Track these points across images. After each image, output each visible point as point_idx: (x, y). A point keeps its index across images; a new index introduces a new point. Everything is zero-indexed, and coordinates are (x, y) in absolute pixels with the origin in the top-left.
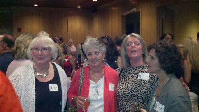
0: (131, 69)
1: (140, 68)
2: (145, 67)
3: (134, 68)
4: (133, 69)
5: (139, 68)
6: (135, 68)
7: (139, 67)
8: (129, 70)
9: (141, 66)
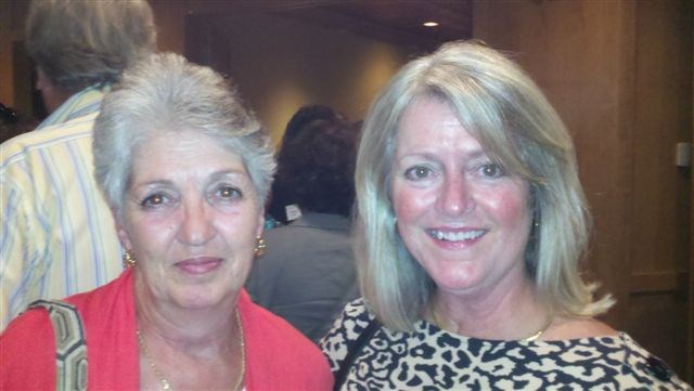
0: (431, 341)
1: (501, 354)
2: (538, 359)
3: (456, 343)
4: (448, 348)
5: (487, 357)
6: (464, 347)
7: (495, 343)
8: (413, 342)
9: (512, 345)
